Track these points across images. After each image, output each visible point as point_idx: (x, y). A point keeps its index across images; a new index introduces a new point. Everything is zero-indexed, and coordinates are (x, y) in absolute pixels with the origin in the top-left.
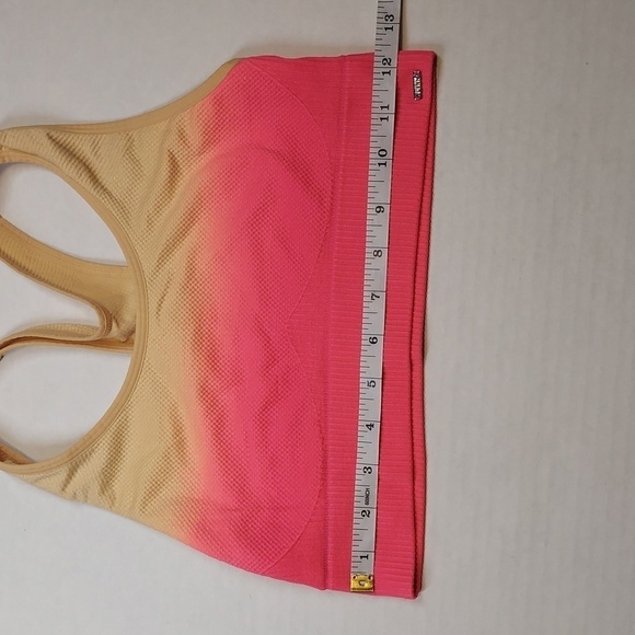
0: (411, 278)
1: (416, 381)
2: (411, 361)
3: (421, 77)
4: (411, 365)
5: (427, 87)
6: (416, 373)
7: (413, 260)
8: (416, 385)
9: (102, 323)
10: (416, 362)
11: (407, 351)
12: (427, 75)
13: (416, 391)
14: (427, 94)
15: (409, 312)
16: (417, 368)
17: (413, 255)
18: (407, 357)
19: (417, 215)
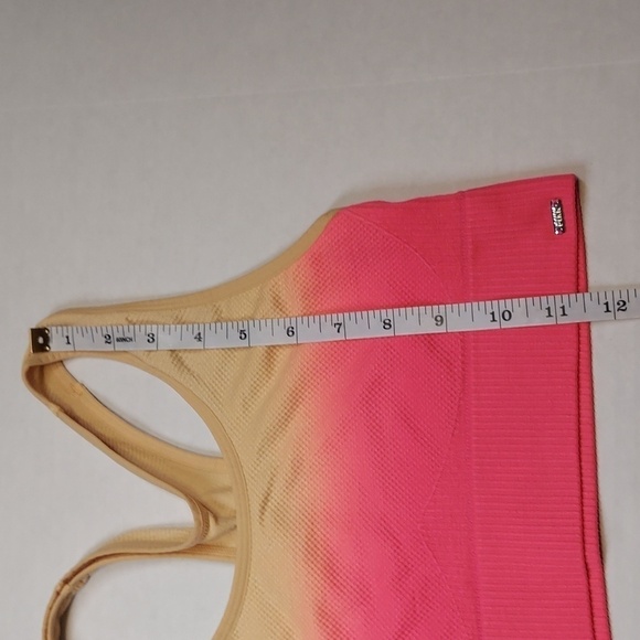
0: (574, 455)
1: (596, 590)
2: (586, 564)
3: (560, 205)
4: (587, 570)
5: (571, 218)
6: (594, 582)
7: (575, 433)
8: (597, 597)
9: (196, 519)
10: (594, 567)
11: (579, 552)
12: (569, 202)
13: (597, 604)
14: (571, 225)
15: (577, 500)
16: (594, 574)
17: (573, 425)
18: (580, 559)
19: (574, 375)
